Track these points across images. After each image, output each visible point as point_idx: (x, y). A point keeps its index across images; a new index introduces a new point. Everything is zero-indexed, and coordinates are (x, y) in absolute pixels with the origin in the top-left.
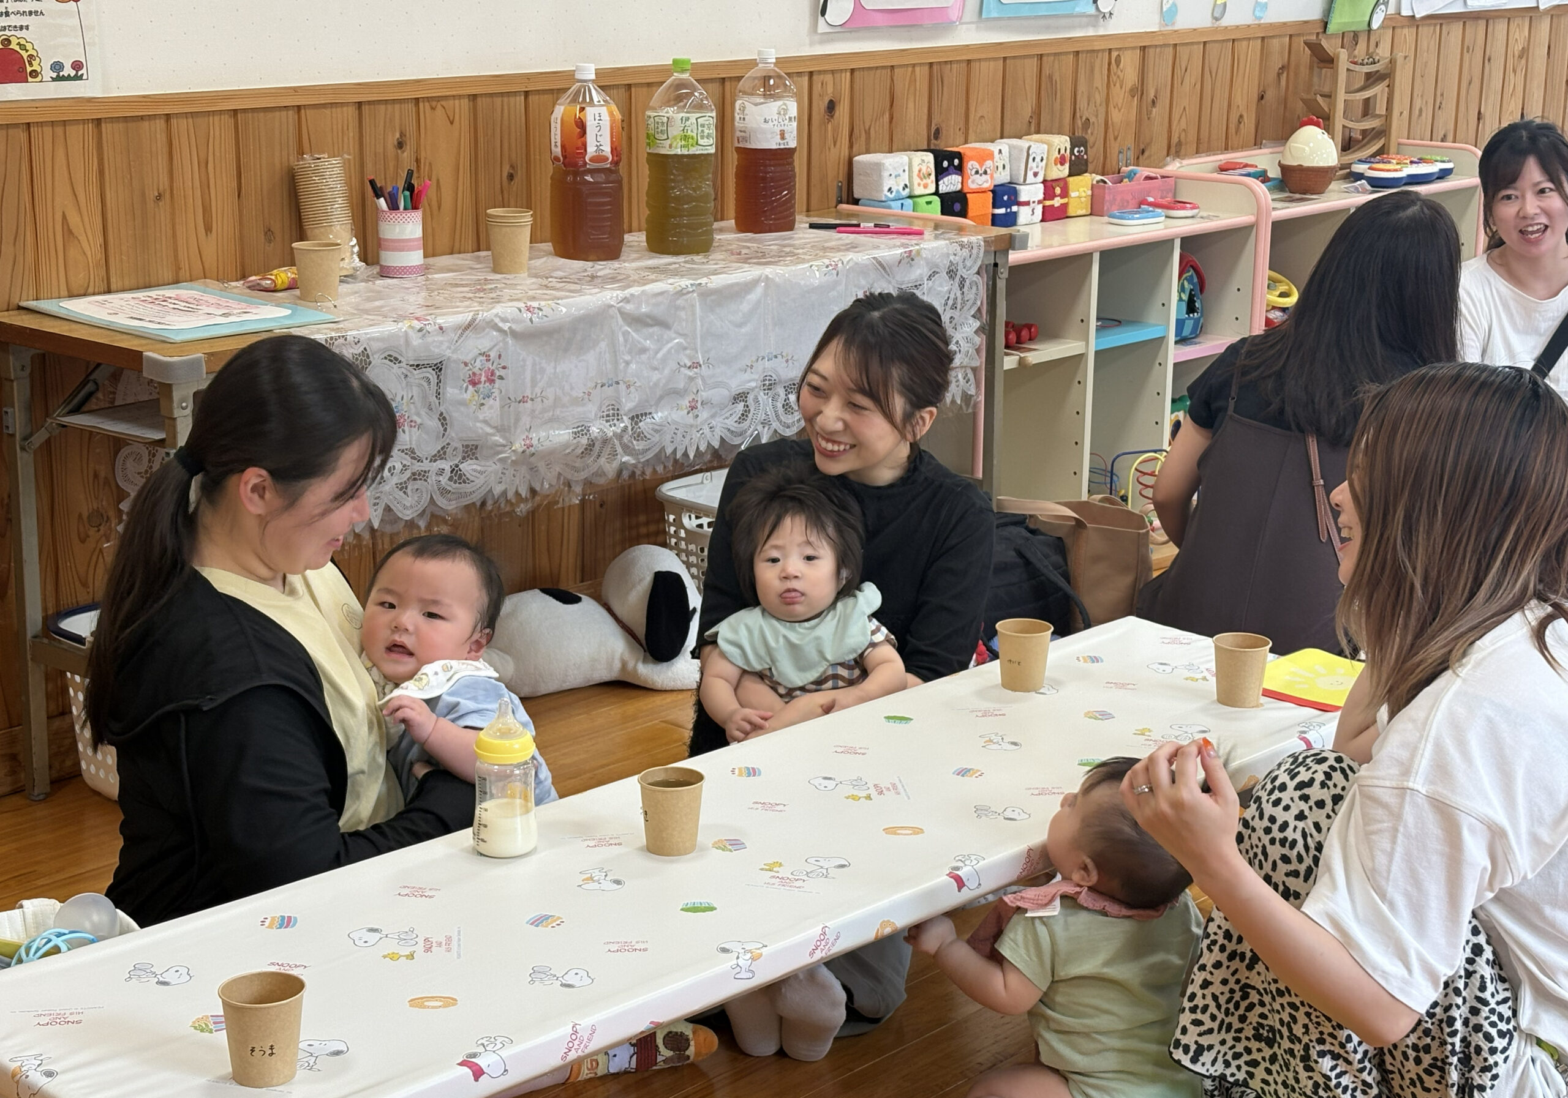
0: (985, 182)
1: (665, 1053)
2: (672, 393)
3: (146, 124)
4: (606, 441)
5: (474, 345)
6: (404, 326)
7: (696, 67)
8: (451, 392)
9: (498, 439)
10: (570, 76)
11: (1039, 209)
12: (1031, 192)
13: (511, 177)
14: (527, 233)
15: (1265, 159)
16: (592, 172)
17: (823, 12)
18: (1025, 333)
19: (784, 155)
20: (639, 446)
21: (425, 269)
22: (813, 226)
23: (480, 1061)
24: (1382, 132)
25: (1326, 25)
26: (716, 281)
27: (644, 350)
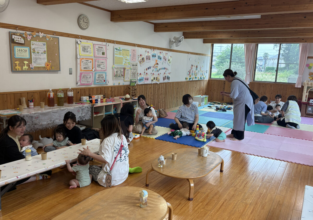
0: (94, 99)
1: (45, 177)
2: (57, 119)
3: (4, 95)
4: (50, 123)
5: (36, 115)
6: (28, 113)
7: (62, 89)
8: (33, 119)
9: (38, 123)
10: (49, 90)
11: (100, 102)
12: (99, 100)
13: (44, 99)
14: (44, 104)
15: (124, 97)
16: (51, 99)
17: (77, 84)
18: (98, 113)
19: (72, 97)
20: (54, 124)
21: (34, 108)
22: (75, 103)
23: (18, 177)
24: (136, 95)
25: (130, 85)
26: (62, 109)
27: (54, 115)
